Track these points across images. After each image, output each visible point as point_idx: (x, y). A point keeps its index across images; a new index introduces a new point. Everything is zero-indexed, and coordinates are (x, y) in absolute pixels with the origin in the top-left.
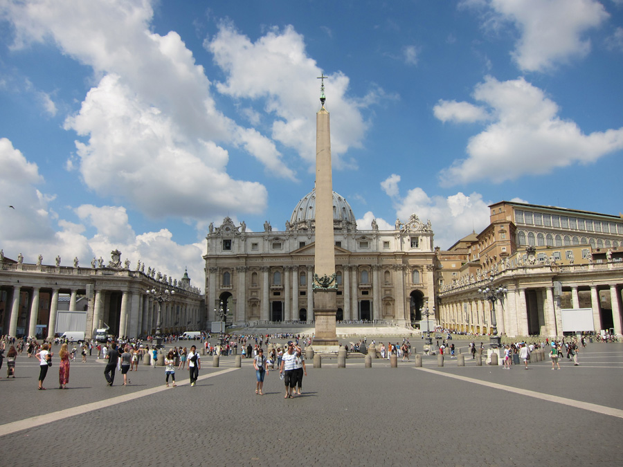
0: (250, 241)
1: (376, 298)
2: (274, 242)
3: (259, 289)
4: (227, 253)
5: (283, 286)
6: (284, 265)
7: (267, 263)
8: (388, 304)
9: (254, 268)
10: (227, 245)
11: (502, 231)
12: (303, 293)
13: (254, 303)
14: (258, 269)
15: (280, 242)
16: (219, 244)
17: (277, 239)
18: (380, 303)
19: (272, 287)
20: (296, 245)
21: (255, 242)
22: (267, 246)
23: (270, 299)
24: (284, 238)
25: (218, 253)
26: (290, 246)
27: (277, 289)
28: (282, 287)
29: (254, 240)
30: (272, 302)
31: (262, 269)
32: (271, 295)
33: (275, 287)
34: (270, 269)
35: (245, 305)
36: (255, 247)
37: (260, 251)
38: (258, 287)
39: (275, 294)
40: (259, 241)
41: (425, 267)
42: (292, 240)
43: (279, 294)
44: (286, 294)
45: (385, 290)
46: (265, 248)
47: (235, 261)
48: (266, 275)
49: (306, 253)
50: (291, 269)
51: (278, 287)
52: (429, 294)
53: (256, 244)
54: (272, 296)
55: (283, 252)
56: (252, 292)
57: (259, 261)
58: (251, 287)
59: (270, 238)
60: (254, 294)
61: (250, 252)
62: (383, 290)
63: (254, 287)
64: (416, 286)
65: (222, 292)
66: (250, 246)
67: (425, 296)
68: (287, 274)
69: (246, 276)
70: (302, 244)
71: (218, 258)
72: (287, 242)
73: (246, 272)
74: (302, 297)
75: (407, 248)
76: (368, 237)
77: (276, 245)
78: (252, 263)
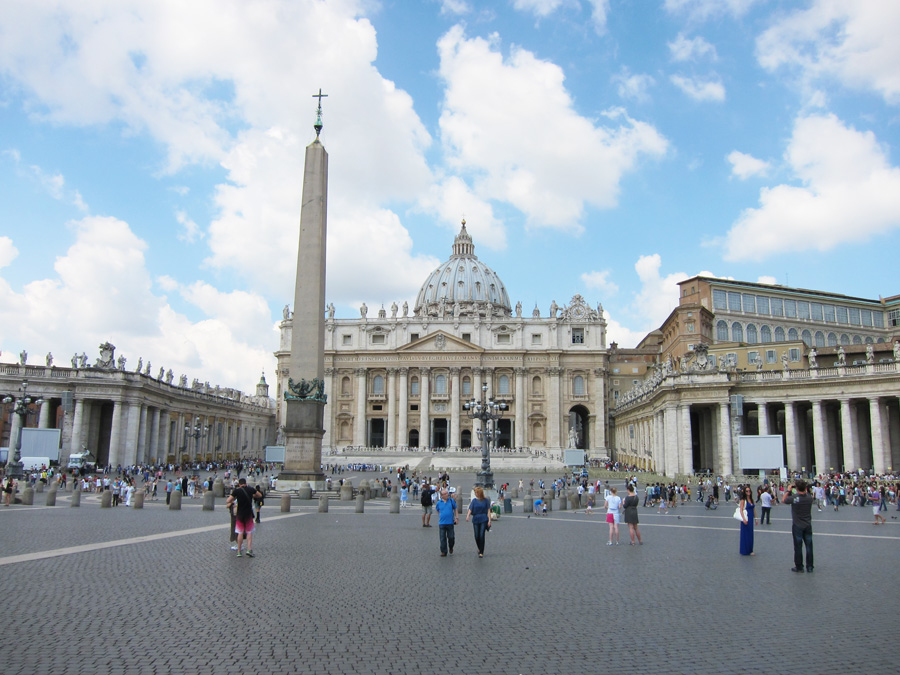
0: (341, 332)
1: (518, 415)
2: (374, 333)
3: (352, 400)
5: (387, 396)
6: (388, 367)
7: (364, 363)
8: (536, 425)
9: (346, 370)
11: (689, 321)
12: (415, 408)
13: (344, 420)
14: (351, 371)
15: (383, 333)
17: (378, 329)
18: (526, 423)
19: (370, 398)
20: (405, 338)
21: (348, 333)
22: (364, 339)
23: (366, 416)
24: (389, 327)
26: (397, 339)
27: (377, 401)
28: (384, 398)
29: (347, 331)
30: (370, 419)
31: (357, 372)
32: (368, 409)
33: (374, 398)
34: (368, 372)
35: (332, 423)
36: (348, 339)
37: (354, 346)
38: (350, 398)
39: (376, 408)
40: (353, 331)
41: (592, 372)
42: (399, 331)
43: (380, 408)
44: (390, 409)
45: (533, 405)
46: (361, 342)
48: (361, 380)
49: (419, 349)
50: (397, 373)
51: (379, 398)
52: (598, 411)
53: (349, 336)
54: (370, 410)
55: (387, 347)
56: (342, 405)
57: (354, 360)
58: (340, 398)
59: (370, 327)
60: (344, 407)
61: (340, 347)
62: (530, 404)
63: (345, 398)
64: (579, 399)
66: (340, 338)
67: (591, 414)
68: (391, 379)
69: (333, 382)
70: (415, 336)
72: (393, 333)
73: (333, 376)
74: (414, 412)
75: (567, 344)
76: (510, 326)
77: (377, 338)
78: (343, 363)
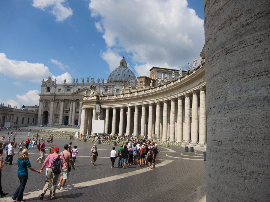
0: (58, 88)
2: (67, 88)
4: (48, 93)
5: (70, 109)
6: (70, 99)
7: (63, 98)
9: (58, 100)
10: (48, 89)
13: (56, 116)
14: (60, 100)
15: (70, 88)
16: (45, 89)
17: (69, 87)
19: (64, 109)
20: (76, 90)
21: (60, 88)
22: (64, 90)
24: (72, 86)
25: (44, 93)
26: (74, 90)
27: (66, 110)
28: (68, 109)
29: (59, 87)
30: (64, 116)
31: (61, 101)
32: (64, 113)
34: (64, 101)
35: (53, 117)
36: (60, 90)
37: (61, 92)
38: (59, 109)
40: (61, 88)
43: (67, 112)
44: (70, 113)
46: (63, 91)
47: (50, 97)
48: (62, 104)
49: (80, 94)
50: (73, 101)
54: (65, 113)
55: (71, 93)
56: (56, 111)
57: (60, 97)
58: (56, 109)
59: (66, 86)
60: (57, 112)
61: (57, 93)
63: (57, 109)
65: (44, 110)
66: (57, 90)
68: (71, 103)
69: (54, 104)
70: (79, 89)
71: (43, 95)
72: (73, 88)
73: (54, 102)
74: (77, 114)
76: (109, 86)
77: (68, 90)
78: (57, 98)
